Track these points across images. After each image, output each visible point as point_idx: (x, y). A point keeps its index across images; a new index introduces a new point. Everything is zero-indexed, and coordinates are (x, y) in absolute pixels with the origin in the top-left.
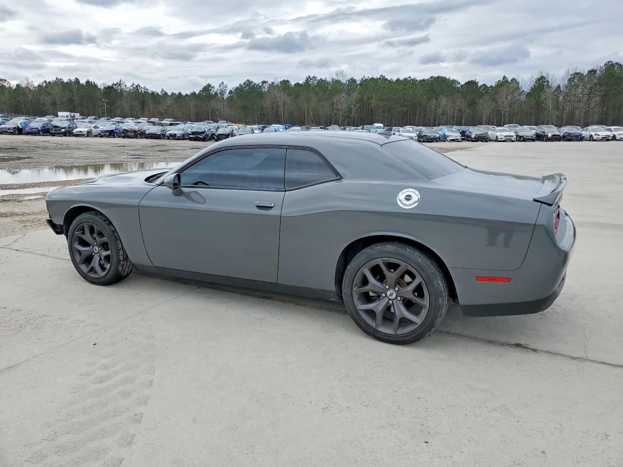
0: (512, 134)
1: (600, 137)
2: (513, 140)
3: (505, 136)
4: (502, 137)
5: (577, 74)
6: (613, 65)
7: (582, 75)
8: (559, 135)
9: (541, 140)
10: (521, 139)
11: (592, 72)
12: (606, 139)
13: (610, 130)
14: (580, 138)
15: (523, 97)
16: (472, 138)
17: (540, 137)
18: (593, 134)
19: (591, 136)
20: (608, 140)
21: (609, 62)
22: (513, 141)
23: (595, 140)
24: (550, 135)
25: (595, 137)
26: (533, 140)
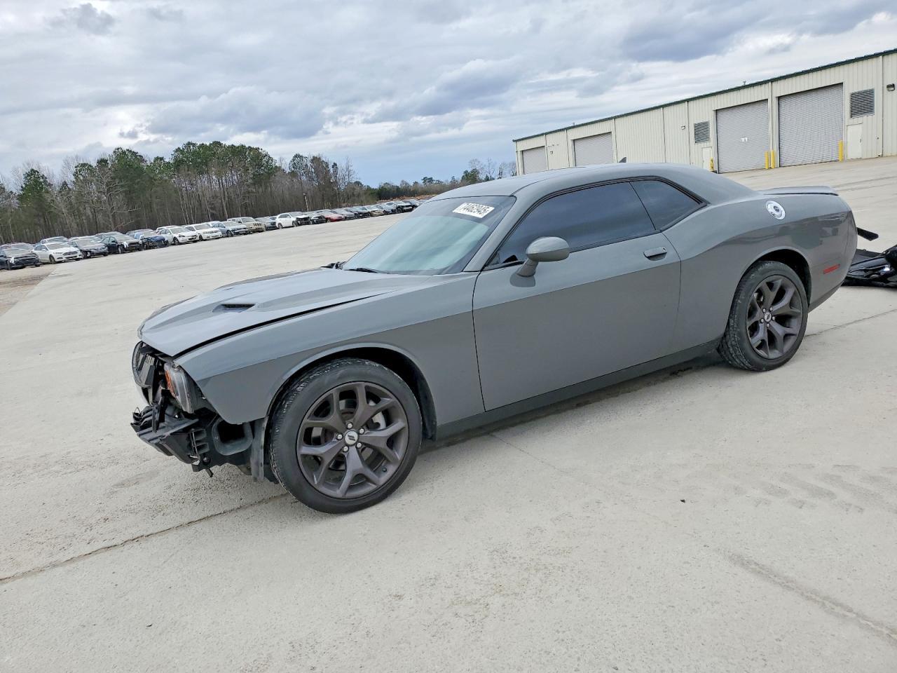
0: (73, 249)
1: (187, 239)
2: (78, 257)
3: (66, 254)
4: (60, 256)
5: (84, 165)
6: (124, 153)
7: (90, 166)
8: (138, 243)
9: (115, 253)
10: (88, 255)
11: (102, 162)
12: (193, 240)
13: (192, 229)
14: (163, 243)
15: (15, 202)
16: (11, 264)
17: (113, 249)
18: (177, 236)
19: (175, 239)
20: (195, 242)
21: (118, 149)
22: (78, 259)
23: (181, 244)
24: (126, 244)
25: (180, 240)
26: (105, 254)
